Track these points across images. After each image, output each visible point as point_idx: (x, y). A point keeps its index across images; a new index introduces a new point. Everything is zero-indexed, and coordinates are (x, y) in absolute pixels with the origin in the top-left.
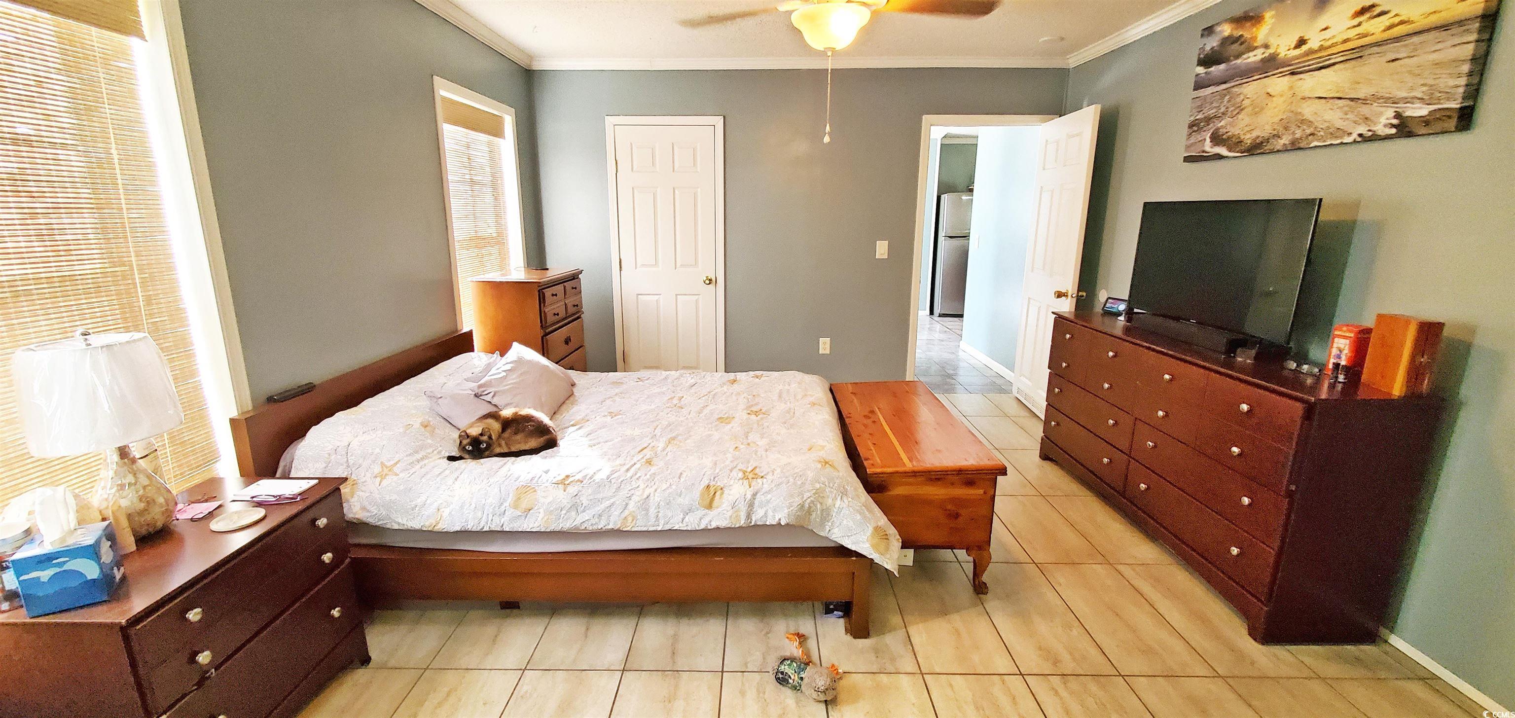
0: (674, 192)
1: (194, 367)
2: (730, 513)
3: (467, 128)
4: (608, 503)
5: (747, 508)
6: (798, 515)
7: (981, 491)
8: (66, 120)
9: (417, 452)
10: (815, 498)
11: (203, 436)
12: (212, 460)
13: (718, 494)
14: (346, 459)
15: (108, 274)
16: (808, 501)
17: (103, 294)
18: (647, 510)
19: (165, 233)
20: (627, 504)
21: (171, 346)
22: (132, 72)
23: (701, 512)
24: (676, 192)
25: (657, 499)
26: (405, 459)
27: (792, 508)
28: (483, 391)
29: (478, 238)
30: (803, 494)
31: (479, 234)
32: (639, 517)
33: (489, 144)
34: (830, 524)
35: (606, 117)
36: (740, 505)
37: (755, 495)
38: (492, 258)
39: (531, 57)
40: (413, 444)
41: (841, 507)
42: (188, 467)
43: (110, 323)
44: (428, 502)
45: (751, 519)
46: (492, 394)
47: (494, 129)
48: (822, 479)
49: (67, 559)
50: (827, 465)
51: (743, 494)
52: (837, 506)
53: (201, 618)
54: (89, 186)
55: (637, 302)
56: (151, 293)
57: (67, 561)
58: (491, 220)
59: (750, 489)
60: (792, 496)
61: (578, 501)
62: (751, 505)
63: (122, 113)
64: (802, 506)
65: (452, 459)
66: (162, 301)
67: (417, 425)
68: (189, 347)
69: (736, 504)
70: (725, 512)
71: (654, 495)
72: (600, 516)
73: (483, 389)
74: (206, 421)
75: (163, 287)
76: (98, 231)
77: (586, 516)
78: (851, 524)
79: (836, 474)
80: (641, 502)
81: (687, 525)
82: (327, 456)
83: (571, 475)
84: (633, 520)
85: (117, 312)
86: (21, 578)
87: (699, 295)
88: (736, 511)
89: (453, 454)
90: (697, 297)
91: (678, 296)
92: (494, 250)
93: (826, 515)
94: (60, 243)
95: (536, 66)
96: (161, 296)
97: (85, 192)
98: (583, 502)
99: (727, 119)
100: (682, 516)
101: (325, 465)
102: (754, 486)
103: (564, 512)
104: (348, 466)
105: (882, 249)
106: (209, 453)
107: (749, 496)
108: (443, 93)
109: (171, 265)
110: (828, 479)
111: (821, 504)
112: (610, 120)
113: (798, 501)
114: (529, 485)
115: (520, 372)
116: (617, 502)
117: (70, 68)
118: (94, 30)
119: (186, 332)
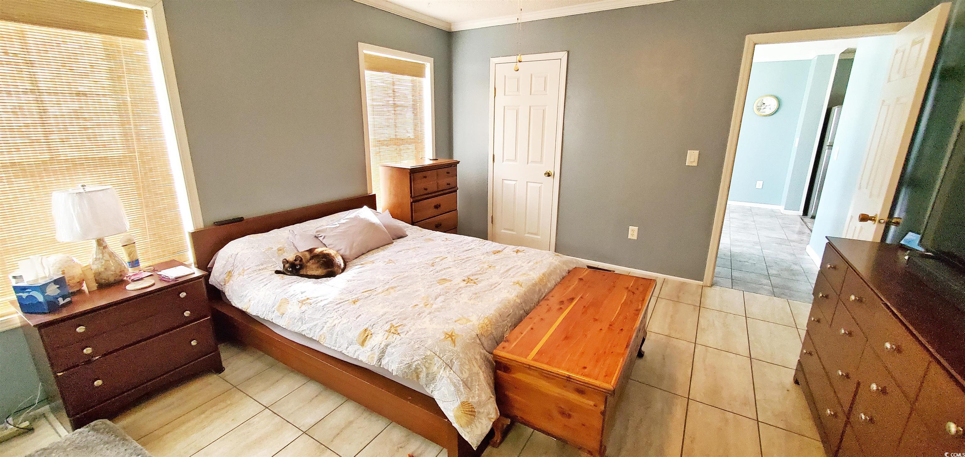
0: (530, 109)
1: (177, 204)
2: (369, 354)
3: (393, 73)
4: (315, 323)
5: (379, 354)
6: (405, 372)
7: (592, 403)
8: (107, 83)
9: (262, 265)
10: (422, 362)
11: (178, 238)
12: (182, 250)
13: (369, 337)
14: (233, 262)
15: (127, 157)
16: (416, 363)
17: (123, 166)
18: (332, 334)
19: (162, 137)
20: (323, 327)
21: (163, 193)
22: (146, 57)
23: (357, 346)
24: (532, 109)
25: (338, 329)
26: (254, 267)
27: (401, 365)
28: (319, 235)
29: (398, 139)
30: (413, 356)
31: (398, 137)
32: (327, 338)
33: (412, 81)
34: (433, 386)
35: (491, 59)
36: (376, 350)
37: (387, 346)
38: (409, 151)
39: (450, 24)
40: (263, 260)
41: (442, 376)
42: (168, 252)
43: (127, 180)
44: (248, 295)
45: (381, 363)
46: (323, 237)
47: (417, 72)
48: (436, 349)
49: (31, 290)
50: (450, 339)
51: (380, 343)
52: (440, 374)
53: (84, 331)
54: (118, 114)
55: (503, 186)
56: (152, 166)
57: (31, 291)
58: (410, 128)
59: (386, 340)
60: (405, 356)
61: (303, 316)
62: (383, 352)
63: (139, 78)
64: (410, 366)
65: (277, 272)
66: (159, 170)
67: (275, 249)
68: (173, 193)
69: (374, 348)
70: (366, 352)
71: (338, 325)
72: (311, 329)
73: (318, 233)
74: (181, 231)
75: (159, 163)
76: (122, 136)
77: (304, 327)
78: (446, 392)
79: (451, 347)
80: (330, 328)
81: (348, 353)
82: (227, 258)
83: (310, 298)
84: (324, 338)
85: (131, 175)
86: (18, 295)
87: (542, 183)
88: (373, 354)
89: (279, 269)
90: (540, 185)
91: (529, 183)
92: (412, 147)
93: (432, 378)
94: (100, 141)
95: (454, 29)
96: (158, 168)
97: (115, 117)
98: (306, 318)
99: (571, 53)
100: (346, 345)
101: (225, 263)
102: (389, 339)
103: (296, 321)
104: (233, 266)
105: (692, 158)
106: (182, 247)
107: (382, 346)
108: (365, 52)
109: (165, 153)
110: (441, 350)
111: (427, 368)
112: (494, 60)
113: (408, 360)
114: (288, 298)
115: (348, 226)
116: (319, 324)
117: (109, 57)
118: (120, 38)
119: (172, 186)
